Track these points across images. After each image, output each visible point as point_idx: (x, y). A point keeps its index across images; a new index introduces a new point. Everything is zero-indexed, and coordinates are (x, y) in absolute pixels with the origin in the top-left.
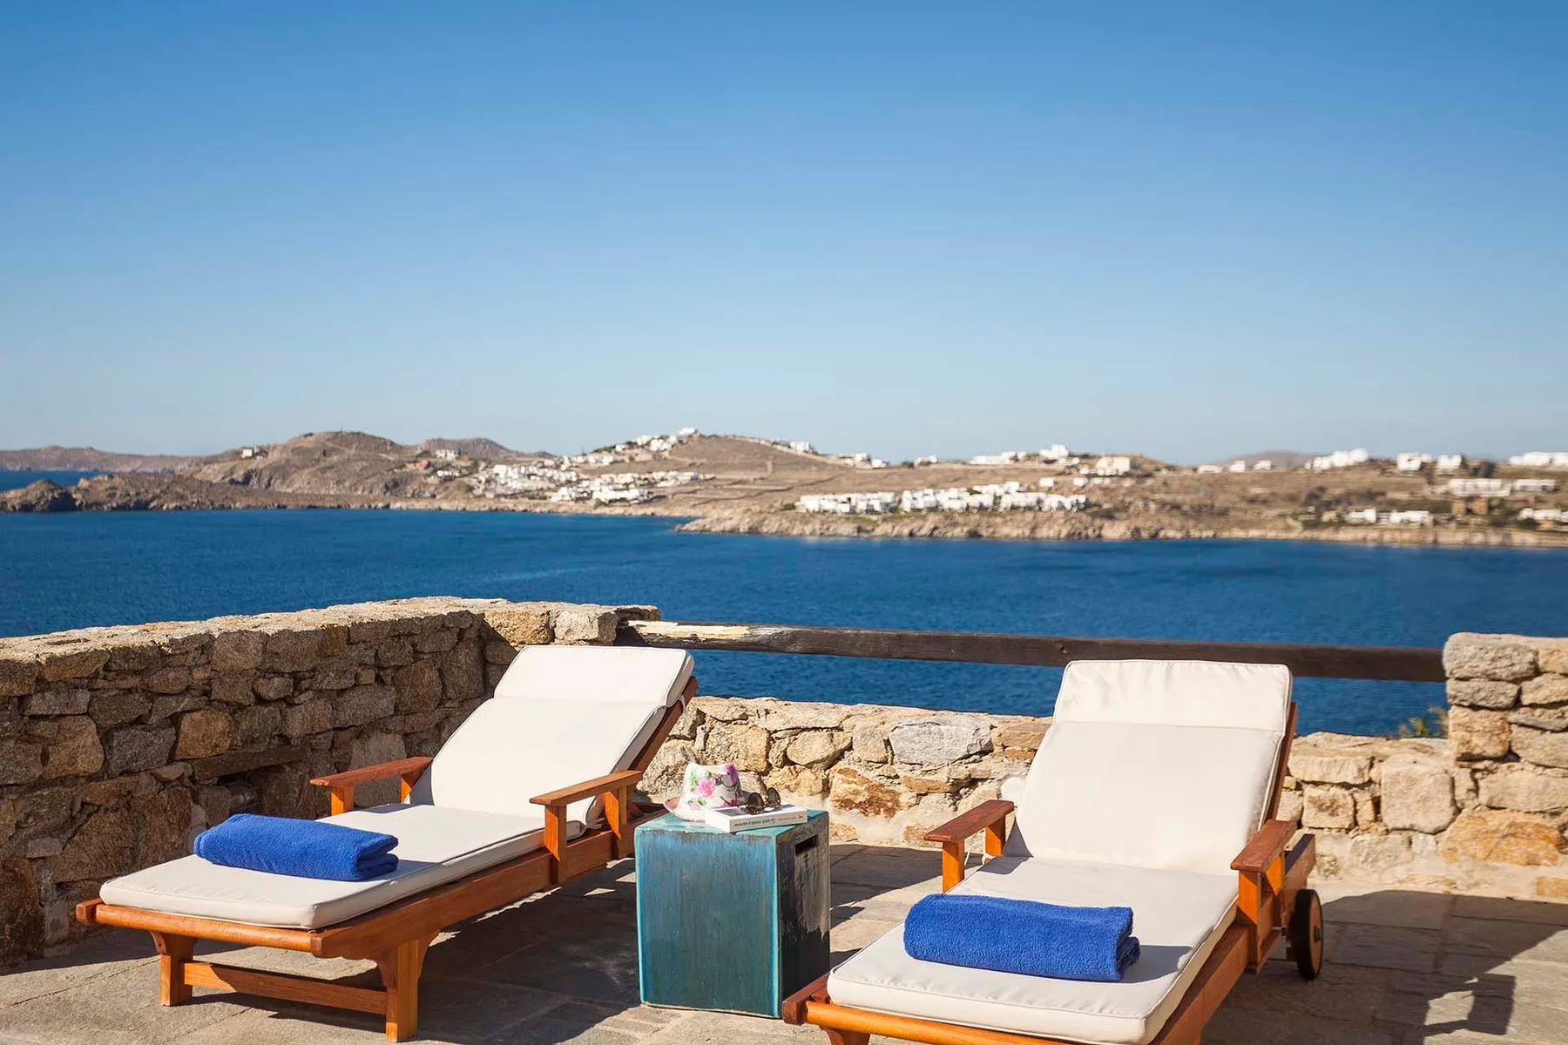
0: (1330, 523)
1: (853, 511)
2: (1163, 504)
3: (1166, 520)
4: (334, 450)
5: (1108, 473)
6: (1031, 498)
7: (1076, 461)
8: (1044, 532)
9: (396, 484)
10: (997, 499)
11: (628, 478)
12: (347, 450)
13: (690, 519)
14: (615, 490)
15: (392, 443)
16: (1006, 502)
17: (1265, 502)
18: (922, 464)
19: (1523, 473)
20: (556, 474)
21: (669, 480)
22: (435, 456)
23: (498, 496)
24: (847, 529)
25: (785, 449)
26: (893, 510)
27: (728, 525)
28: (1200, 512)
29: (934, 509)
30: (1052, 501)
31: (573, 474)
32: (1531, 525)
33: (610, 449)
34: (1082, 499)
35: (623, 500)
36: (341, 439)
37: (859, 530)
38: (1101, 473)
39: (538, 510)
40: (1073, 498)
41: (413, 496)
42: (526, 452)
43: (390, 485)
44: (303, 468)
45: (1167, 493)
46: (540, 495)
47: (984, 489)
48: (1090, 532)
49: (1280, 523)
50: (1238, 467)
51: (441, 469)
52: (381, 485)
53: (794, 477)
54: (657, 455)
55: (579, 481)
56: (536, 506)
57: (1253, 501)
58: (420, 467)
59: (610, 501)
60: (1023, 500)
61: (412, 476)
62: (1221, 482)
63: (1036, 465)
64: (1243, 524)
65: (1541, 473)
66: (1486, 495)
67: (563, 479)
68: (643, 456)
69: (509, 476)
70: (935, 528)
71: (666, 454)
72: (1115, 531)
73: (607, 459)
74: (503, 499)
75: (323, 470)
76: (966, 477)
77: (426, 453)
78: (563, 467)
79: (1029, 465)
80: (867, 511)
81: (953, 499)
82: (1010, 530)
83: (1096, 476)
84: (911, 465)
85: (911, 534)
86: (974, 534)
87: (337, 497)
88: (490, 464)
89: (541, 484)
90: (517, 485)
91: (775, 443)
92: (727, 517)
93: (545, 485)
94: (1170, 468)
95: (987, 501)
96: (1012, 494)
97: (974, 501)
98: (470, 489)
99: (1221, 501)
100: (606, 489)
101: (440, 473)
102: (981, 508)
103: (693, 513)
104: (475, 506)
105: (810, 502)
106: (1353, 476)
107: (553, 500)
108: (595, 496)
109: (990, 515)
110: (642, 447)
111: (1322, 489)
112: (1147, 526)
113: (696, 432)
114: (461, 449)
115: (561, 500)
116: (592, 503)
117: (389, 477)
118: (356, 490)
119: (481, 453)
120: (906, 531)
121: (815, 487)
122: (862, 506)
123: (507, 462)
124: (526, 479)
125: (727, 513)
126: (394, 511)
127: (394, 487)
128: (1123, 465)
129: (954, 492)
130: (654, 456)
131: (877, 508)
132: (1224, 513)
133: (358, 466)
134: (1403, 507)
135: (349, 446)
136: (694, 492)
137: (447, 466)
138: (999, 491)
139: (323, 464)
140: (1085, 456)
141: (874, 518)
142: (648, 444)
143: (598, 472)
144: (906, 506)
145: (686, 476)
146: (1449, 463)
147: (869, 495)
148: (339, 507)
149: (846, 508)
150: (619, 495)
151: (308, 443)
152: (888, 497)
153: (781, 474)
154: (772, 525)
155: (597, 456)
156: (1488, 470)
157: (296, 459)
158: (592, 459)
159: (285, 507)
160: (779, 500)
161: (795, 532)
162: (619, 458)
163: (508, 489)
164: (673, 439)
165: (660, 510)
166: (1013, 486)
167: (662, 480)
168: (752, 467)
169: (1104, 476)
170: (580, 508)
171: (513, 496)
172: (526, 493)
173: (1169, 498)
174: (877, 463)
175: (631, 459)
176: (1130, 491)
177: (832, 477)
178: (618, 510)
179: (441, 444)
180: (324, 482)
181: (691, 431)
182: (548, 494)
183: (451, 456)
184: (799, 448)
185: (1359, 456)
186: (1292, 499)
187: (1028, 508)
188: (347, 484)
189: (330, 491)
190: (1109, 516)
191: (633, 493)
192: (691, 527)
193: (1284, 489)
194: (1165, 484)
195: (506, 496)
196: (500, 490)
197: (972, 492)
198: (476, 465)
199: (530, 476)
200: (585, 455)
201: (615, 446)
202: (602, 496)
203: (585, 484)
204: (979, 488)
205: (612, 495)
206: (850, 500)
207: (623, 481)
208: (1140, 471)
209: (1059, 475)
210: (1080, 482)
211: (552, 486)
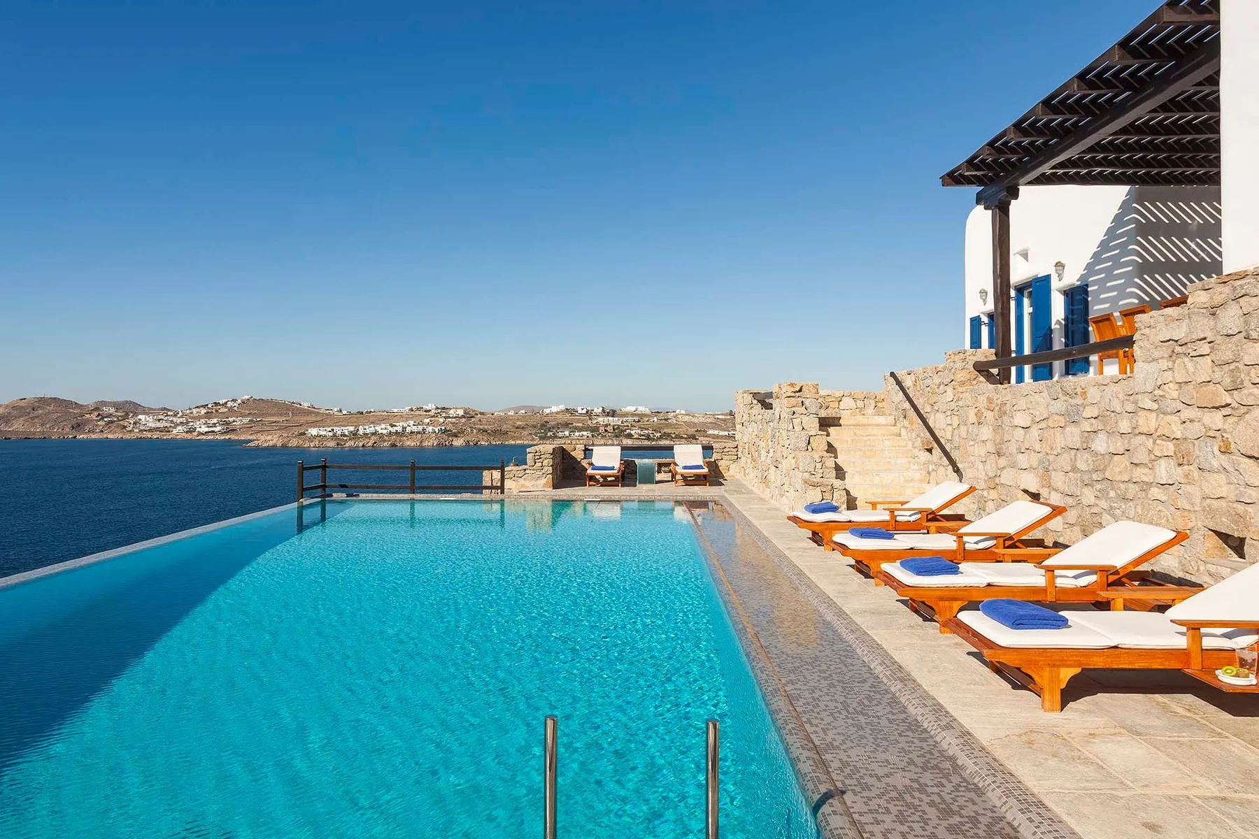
0: (551, 437)
1: (334, 435)
2: (480, 430)
3: (481, 437)
4: (39, 407)
5: (455, 415)
6: (420, 428)
7: (439, 411)
8: (426, 444)
9: (79, 425)
10: (404, 428)
11: (215, 421)
12: (48, 407)
13: (252, 441)
14: (208, 427)
15: (76, 403)
16: (408, 430)
17: (523, 428)
18: (367, 412)
19: (626, 415)
20: (175, 419)
21: (238, 422)
22: (103, 410)
23: (141, 431)
24: (332, 444)
25: (298, 406)
26: (355, 435)
27: (271, 443)
28: (495, 433)
29: (373, 434)
30: (430, 429)
31: (184, 419)
32: (630, 436)
33: (204, 406)
34: (443, 428)
35: (213, 432)
36: (43, 401)
37: (338, 444)
38: (451, 416)
39: (165, 438)
40: (439, 428)
41: (89, 431)
42: (154, 407)
43: (74, 426)
44: (19, 417)
45: (481, 425)
46: (166, 430)
47: (397, 424)
48: (447, 443)
49: (530, 438)
50: (511, 413)
51: (106, 417)
52: (70, 426)
53: (303, 419)
54: (231, 409)
55: (188, 422)
56: (164, 436)
57: (517, 428)
58: (94, 416)
59: (206, 433)
60: (415, 429)
61: (89, 421)
62: (504, 420)
63: (421, 413)
64: (513, 438)
65: (633, 415)
66: (612, 424)
67: (178, 422)
68: (223, 410)
69: (147, 421)
70: (375, 443)
71: (236, 408)
72: (458, 442)
73: (203, 411)
74: (145, 433)
75: (33, 418)
76: (389, 418)
77: (97, 409)
78: (179, 416)
79: (418, 412)
80: (341, 435)
81: (382, 429)
82: (410, 443)
83: (449, 417)
84: (362, 413)
85: (363, 446)
86: (394, 445)
87: (43, 433)
88: (136, 414)
89: (166, 424)
90: (152, 425)
91: (293, 403)
92: (271, 439)
93: (168, 425)
94: (482, 414)
95: (399, 429)
96: (411, 427)
97: (393, 430)
98: (125, 427)
99: (504, 428)
100: (203, 426)
101: (105, 419)
102: (397, 433)
103: (251, 437)
104: (128, 436)
105: (313, 431)
106: (559, 416)
107: (174, 432)
108: (198, 429)
109: (401, 436)
110: (223, 405)
111: (546, 422)
112: (472, 438)
113: (252, 397)
114: (118, 406)
115: (178, 432)
116: (196, 434)
117: (74, 422)
118: (54, 428)
119: (130, 409)
120: (361, 444)
121: (314, 424)
122: (339, 433)
123: (144, 413)
124: (157, 422)
125: (269, 438)
126: (79, 439)
127: (78, 427)
128: (461, 412)
129: (383, 426)
130: (229, 410)
131: (347, 433)
132: (506, 433)
133: (55, 416)
134: (580, 430)
135: (49, 405)
136: (251, 427)
137: (110, 415)
138: (405, 425)
139: (32, 415)
140: (444, 408)
141: (345, 438)
142: (226, 403)
143: (199, 418)
144: (361, 432)
145: (246, 420)
146: (598, 410)
147: (342, 428)
148: (45, 438)
149: (331, 434)
150: (211, 429)
151: (22, 404)
152: (352, 429)
153: (296, 418)
154: (294, 443)
155: (198, 410)
156: (613, 413)
157: (15, 413)
158: (194, 411)
159: (9, 438)
160: (297, 431)
161: (305, 446)
162: (210, 411)
163: (148, 427)
164: (239, 401)
165: (233, 437)
166: (412, 423)
167: (234, 421)
168: (281, 415)
169: (452, 418)
170: (189, 436)
171: (150, 430)
172: (157, 429)
173: (481, 427)
174: (345, 412)
175: (216, 411)
176: (464, 424)
177: (323, 419)
178: (211, 437)
179: (104, 403)
180: (33, 425)
181: (247, 397)
182: (171, 429)
183: (112, 410)
184: (305, 405)
185: (562, 407)
186: (535, 427)
187: (419, 433)
188: (48, 426)
189: (37, 430)
190: (456, 436)
191: (218, 428)
192: (251, 444)
193: (531, 422)
194: (480, 421)
195: (145, 431)
196: (142, 428)
197: (392, 426)
198: (127, 414)
199: (159, 420)
200: (190, 409)
201: (207, 405)
202: (201, 430)
203: (191, 424)
204: (395, 424)
205: (207, 430)
206: (333, 430)
207: (212, 422)
208: (468, 415)
209: (432, 417)
210: (442, 420)
211: (173, 425)
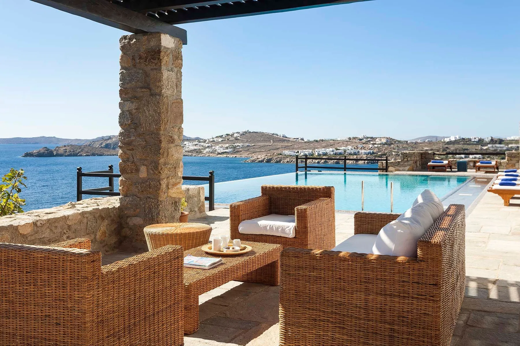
6: (356, 151)
7: (369, 139)
10: (345, 151)
11: (227, 145)
13: (249, 158)
14: (223, 149)
16: (348, 152)
18: (320, 141)
20: (204, 144)
21: (241, 146)
25: (277, 136)
26: (312, 155)
27: (260, 160)
29: (325, 154)
30: (362, 152)
31: (210, 144)
34: (371, 151)
35: (226, 152)
39: (199, 156)
40: (369, 151)
42: (194, 138)
45: (398, 149)
46: (199, 152)
50: (420, 141)
53: (279, 145)
54: (236, 139)
55: (212, 146)
59: (222, 153)
60: (352, 151)
62: (415, 146)
63: (356, 140)
66: (499, 149)
67: (206, 146)
68: (231, 139)
69: (189, 145)
70: (326, 161)
71: (239, 138)
73: (220, 140)
74: (187, 152)
76: (335, 145)
78: (206, 142)
79: (354, 140)
80: (304, 155)
81: (331, 151)
83: (376, 144)
84: (317, 141)
86: (338, 163)
89: (199, 148)
90: (192, 148)
91: (273, 134)
92: (260, 158)
93: (201, 148)
94: (399, 141)
95: (342, 152)
96: (350, 150)
97: (338, 152)
100: (220, 149)
102: (340, 154)
103: (248, 156)
105: (286, 152)
107: (204, 152)
108: (217, 151)
109: (342, 156)
110: (231, 135)
111: (447, 147)
113: (248, 130)
115: (206, 152)
116: (216, 153)
120: (316, 162)
121: (286, 148)
122: (302, 154)
123: (188, 141)
124: (195, 146)
125: (259, 156)
128: (384, 141)
129: (331, 149)
131: (307, 154)
136: (248, 150)
138: (346, 149)
140: (372, 138)
142: (233, 134)
143: (218, 143)
144: (316, 153)
145: (245, 145)
146: (488, 139)
147: (304, 150)
149: (297, 154)
152: (310, 151)
153: (276, 144)
154: (274, 160)
155: (217, 139)
156: (500, 141)
158: (215, 139)
160: (276, 152)
162: (224, 139)
163: (189, 149)
164: (241, 133)
165: (237, 156)
166: (350, 147)
167: (238, 146)
168: (266, 142)
169: (378, 144)
170: (212, 155)
171: (191, 151)
172: (195, 150)
174: (306, 140)
175: (228, 139)
176: (386, 149)
177: (292, 144)
178: (225, 156)
181: (246, 130)
182: (202, 151)
184: (281, 135)
186: (438, 151)
187: (355, 154)
191: (229, 150)
192: (248, 160)
193: (435, 148)
194: (397, 146)
196: (187, 149)
197: (337, 149)
199: (196, 145)
200: (213, 138)
201: (222, 136)
202: (219, 151)
203: (214, 147)
204: (339, 148)
205: (223, 151)
206: (298, 152)
207: (225, 146)
208: (390, 142)
209: (364, 144)
210: (371, 146)
211: (203, 148)
